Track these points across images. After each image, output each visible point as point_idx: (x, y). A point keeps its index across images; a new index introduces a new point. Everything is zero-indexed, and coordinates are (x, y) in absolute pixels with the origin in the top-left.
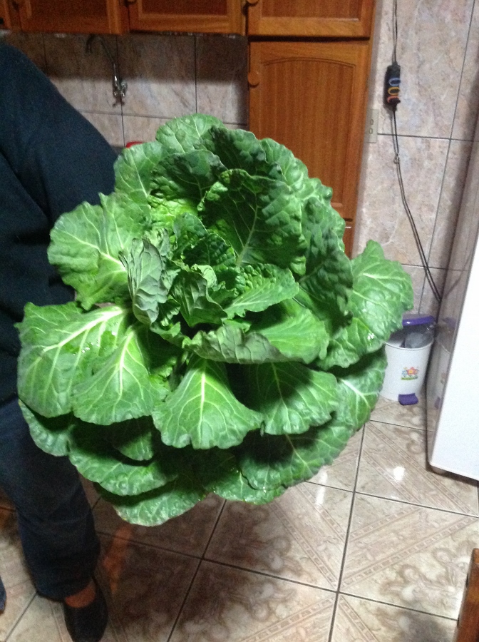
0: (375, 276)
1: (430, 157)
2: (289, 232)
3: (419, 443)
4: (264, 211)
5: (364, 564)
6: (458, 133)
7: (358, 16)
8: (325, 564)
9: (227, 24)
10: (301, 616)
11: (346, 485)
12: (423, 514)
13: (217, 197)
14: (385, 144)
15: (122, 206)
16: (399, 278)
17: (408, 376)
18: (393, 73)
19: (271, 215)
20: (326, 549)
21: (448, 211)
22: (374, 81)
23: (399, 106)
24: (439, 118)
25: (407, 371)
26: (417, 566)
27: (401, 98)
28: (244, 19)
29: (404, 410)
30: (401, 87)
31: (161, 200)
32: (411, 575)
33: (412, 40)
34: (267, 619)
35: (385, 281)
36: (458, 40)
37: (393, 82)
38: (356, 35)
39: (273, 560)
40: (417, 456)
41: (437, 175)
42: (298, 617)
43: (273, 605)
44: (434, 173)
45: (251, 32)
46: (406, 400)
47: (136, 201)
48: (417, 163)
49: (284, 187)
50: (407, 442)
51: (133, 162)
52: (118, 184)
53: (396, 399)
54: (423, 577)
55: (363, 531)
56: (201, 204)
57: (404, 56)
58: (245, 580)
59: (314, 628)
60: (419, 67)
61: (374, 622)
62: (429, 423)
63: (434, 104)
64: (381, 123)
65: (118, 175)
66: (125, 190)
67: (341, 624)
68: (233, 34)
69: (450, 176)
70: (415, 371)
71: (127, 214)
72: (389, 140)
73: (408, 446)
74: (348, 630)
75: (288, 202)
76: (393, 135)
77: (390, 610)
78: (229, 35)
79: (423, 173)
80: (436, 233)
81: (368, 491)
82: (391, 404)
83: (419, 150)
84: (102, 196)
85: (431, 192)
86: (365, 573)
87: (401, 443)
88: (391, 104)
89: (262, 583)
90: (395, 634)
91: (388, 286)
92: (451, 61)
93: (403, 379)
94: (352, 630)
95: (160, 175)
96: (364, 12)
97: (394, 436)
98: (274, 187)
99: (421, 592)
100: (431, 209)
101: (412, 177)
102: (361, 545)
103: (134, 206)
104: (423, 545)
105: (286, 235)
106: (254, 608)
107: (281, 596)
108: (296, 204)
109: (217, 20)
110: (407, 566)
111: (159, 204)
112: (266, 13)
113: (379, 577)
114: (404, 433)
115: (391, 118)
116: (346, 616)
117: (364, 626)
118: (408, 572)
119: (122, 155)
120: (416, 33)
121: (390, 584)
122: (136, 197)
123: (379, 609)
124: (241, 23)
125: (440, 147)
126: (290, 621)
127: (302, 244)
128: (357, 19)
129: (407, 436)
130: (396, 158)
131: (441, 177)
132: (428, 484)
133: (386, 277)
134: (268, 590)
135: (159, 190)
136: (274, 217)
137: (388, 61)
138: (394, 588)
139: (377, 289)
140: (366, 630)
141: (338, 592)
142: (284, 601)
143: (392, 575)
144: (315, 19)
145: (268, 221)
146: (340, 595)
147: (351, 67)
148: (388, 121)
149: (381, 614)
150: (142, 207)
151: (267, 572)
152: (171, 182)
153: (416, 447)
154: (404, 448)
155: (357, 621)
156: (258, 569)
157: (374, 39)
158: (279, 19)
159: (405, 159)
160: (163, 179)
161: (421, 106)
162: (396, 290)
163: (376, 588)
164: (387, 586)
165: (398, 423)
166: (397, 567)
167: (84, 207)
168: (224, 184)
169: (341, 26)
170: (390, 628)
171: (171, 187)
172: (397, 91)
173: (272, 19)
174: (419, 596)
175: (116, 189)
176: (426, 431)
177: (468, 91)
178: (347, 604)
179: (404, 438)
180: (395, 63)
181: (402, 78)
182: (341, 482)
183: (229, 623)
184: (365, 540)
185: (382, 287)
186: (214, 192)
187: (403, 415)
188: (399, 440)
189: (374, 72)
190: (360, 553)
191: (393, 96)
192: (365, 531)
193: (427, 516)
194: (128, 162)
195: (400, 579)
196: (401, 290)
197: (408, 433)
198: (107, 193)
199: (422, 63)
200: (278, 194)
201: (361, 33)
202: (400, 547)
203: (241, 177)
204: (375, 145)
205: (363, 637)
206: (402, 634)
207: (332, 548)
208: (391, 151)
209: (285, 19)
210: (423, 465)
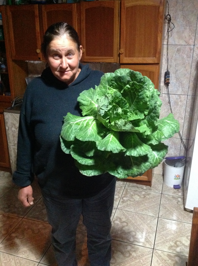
0: (169, 122)
1: (181, 101)
2: (145, 101)
3: (181, 202)
4: (139, 94)
5: (162, 240)
6: (190, 93)
7: (155, 57)
8: (149, 240)
9: (113, 60)
10: (141, 256)
11: (155, 215)
12: (183, 225)
13: (127, 89)
14: (165, 97)
15: (100, 89)
16: (176, 124)
17: (176, 178)
18: (167, 74)
19: (141, 95)
20: (149, 235)
21: (188, 119)
22: (161, 77)
23: (169, 84)
24: (183, 88)
25: (176, 176)
26: (181, 241)
27: (170, 82)
28: (119, 58)
29: (176, 190)
30: (170, 78)
31: (111, 88)
32: (179, 244)
33: (173, 63)
34: (129, 257)
35: (171, 123)
36: (189, 63)
37: (167, 77)
38: (155, 63)
39: (130, 238)
40: (181, 206)
41: (183, 107)
42: (140, 256)
43: (131, 252)
44: (182, 106)
45: (121, 62)
46: (176, 187)
47: (104, 88)
48: (176, 103)
49: (146, 88)
50: (177, 201)
51: (106, 77)
52: (101, 83)
53: (172, 187)
54: (184, 245)
55: (162, 230)
56: (122, 91)
57: (171, 68)
58: (121, 244)
59: (146, 260)
60: (176, 72)
61: (166, 258)
62: (184, 195)
63: (181, 84)
64: (163, 90)
65: (101, 80)
66: (102, 85)
67: (155, 259)
68: (115, 63)
69: (188, 108)
70: (179, 176)
71: (101, 92)
72: (166, 96)
73: (177, 203)
74: (157, 261)
75: (146, 92)
76: (168, 94)
77: (172, 254)
78: (114, 63)
79: (179, 107)
80: (184, 127)
81: (163, 217)
82: (171, 189)
83: (177, 99)
84: (96, 86)
85: (181, 113)
86: (163, 243)
87: (175, 202)
88: (167, 84)
89: (127, 246)
90: (174, 262)
91: (172, 125)
92: (187, 70)
93: (175, 179)
94: (159, 260)
95: (113, 81)
96: (157, 56)
97: (172, 199)
98: (143, 87)
99: (183, 249)
100: (182, 119)
101: (175, 108)
102: (161, 234)
103: (104, 90)
104: (183, 235)
105: (144, 101)
106: (124, 253)
107: (133, 249)
108: (148, 93)
109: (110, 58)
110: (177, 241)
111: (111, 89)
112: (126, 56)
113: (168, 244)
114: (176, 198)
115: (167, 88)
116: (157, 256)
117: (163, 259)
118: (178, 243)
119: (104, 75)
120: (175, 61)
121: (172, 246)
122: (105, 87)
123: (168, 254)
124: (118, 59)
125: (184, 98)
126: (137, 257)
127: (148, 105)
128: (155, 58)
129: (177, 199)
130: (169, 101)
131: (185, 108)
132: (185, 215)
133: (172, 123)
134: (129, 248)
135: (111, 85)
136: (142, 96)
137: (165, 70)
138: (173, 248)
139: (168, 125)
140: (163, 261)
141: (153, 249)
142: (135, 251)
143: (173, 244)
144: (142, 58)
145: (140, 97)
146: (154, 250)
147: (153, 72)
148: (166, 89)
149: (169, 256)
150: (106, 90)
151: (128, 242)
152: (116, 83)
153: (180, 203)
154: (176, 203)
155: (160, 258)
156: (125, 241)
157: (160, 64)
158: (130, 58)
159: (172, 102)
160: (114, 82)
161: (177, 85)
162: (174, 126)
163: (167, 248)
164: (171, 247)
165: (174, 195)
166: (174, 241)
167: (91, 89)
168: (130, 85)
169: (150, 60)
170: (172, 260)
171: (115, 85)
172: (169, 80)
173: (127, 58)
174: (182, 251)
175: (100, 84)
176: (184, 198)
177: (193, 79)
178: (157, 253)
179: (176, 200)
180: (168, 71)
181: (170, 76)
182: (153, 214)
183: (116, 257)
184: (162, 233)
185: (170, 124)
186: (127, 87)
187: (175, 192)
188: (174, 200)
189: (161, 73)
190: (161, 237)
191: (167, 81)
192: (163, 230)
193: (184, 225)
194: (105, 77)
195: (175, 245)
196: (175, 127)
197: (177, 198)
198: (97, 85)
199: (177, 71)
200: (144, 90)
201: (156, 62)
202: (175, 235)
203: (135, 83)
204: (162, 97)
205: (163, 263)
206: (176, 262)
207: (151, 235)
208: (167, 99)
209: (132, 58)
210: (183, 209)
